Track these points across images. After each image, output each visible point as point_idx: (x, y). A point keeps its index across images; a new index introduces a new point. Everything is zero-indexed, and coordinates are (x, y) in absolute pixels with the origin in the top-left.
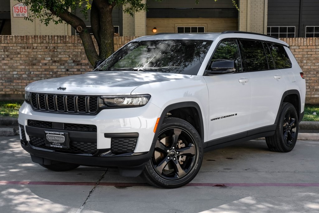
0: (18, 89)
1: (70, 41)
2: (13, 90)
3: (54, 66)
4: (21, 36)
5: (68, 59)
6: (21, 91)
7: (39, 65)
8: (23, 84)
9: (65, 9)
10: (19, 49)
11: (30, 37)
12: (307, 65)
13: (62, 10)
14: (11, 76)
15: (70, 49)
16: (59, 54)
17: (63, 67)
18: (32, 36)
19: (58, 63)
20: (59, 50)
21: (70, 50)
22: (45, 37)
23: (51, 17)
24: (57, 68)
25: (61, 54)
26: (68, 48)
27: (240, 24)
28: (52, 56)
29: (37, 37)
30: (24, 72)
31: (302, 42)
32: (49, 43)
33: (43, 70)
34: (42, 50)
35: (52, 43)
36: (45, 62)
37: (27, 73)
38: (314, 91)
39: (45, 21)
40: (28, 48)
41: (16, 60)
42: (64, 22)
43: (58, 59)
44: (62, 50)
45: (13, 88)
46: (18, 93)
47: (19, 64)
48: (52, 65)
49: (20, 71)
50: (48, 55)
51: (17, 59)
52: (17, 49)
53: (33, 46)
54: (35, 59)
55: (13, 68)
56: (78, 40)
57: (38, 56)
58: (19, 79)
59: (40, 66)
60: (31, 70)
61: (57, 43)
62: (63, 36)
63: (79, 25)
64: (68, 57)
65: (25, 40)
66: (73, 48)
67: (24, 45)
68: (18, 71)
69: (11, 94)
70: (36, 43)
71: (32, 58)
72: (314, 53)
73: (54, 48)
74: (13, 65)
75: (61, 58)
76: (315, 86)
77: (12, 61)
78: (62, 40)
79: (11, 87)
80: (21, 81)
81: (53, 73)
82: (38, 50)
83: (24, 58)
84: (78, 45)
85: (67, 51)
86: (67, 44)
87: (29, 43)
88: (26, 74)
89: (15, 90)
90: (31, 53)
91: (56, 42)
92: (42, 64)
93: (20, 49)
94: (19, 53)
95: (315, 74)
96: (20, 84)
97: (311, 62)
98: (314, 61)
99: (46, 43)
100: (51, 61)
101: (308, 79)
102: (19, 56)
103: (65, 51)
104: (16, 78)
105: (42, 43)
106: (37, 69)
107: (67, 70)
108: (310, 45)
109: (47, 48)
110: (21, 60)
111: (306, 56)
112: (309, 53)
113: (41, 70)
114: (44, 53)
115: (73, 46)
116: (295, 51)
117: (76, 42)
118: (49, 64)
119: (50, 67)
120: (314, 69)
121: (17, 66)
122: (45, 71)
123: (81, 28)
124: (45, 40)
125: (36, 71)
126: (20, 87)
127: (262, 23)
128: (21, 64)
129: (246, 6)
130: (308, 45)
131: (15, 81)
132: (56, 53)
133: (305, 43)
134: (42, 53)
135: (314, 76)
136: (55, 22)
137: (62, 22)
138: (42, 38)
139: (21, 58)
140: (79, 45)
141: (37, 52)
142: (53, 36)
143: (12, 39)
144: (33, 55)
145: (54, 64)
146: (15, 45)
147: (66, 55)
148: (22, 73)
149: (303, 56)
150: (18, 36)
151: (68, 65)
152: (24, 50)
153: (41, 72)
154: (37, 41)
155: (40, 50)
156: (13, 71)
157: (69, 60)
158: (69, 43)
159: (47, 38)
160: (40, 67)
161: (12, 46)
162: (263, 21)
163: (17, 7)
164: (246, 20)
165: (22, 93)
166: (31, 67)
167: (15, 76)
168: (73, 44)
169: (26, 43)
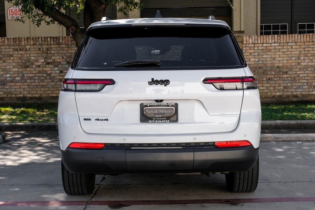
0: (11, 92)
1: (63, 42)
2: (6, 93)
3: (47, 67)
4: (13, 38)
5: (61, 60)
6: (14, 94)
7: (32, 68)
8: (16, 87)
9: (56, 10)
10: (11, 51)
11: (23, 39)
12: (304, 62)
13: (54, 11)
14: (4, 79)
15: (63, 50)
16: (52, 56)
17: (56, 69)
18: (24, 38)
19: (51, 64)
20: (52, 52)
21: (64, 52)
22: (37, 39)
23: (42, 18)
24: (51, 70)
25: (55, 56)
26: (62, 49)
27: (234, 22)
28: (46, 58)
29: (29, 38)
30: (17, 75)
31: (298, 38)
32: (42, 44)
33: (37, 72)
34: (35, 52)
35: (45, 45)
36: (38, 64)
37: (20, 75)
38: (313, 87)
39: (37, 22)
40: (20, 50)
41: (9, 63)
42: (56, 22)
43: (51, 61)
44: (56, 51)
45: (6, 91)
46: (12, 96)
47: (11, 67)
48: (45, 67)
49: (14, 73)
50: (41, 57)
51: (9, 61)
52: (9, 52)
53: (25, 48)
54: (28, 61)
55: (6, 71)
56: (72, 41)
57: (31, 58)
58: (12, 82)
59: (34, 68)
60: (24, 72)
61: (50, 45)
62: (56, 37)
63: (72, 25)
64: (62, 58)
65: (17, 43)
66: (66, 49)
67: (16, 47)
68: (11, 74)
69: (5, 97)
70: (29, 45)
71: (25, 60)
72: (311, 49)
73: (48, 49)
74: (5, 68)
75: (55, 59)
76: (313, 83)
77: (5, 64)
78: (55, 41)
79: (4, 90)
80: (14, 84)
81: (46, 75)
82: (31, 52)
83: (17, 60)
84: (71, 46)
85: (61, 52)
86: (61, 45)
87: (22, 45)
88: (19, 77)
89: (9, 93)
90: (24, 55)
91: (49, 43)
92: (35, 66)
93: (13, 51)
94: (11, 56)
95: (313, 71)
96: (13, 87)
97: (309, 59)
98: (311, 58)
99: (39, 45)
100: (45, 63)
101: (306, 76)
102: (12, 58)
103: (58, 53)
104: (9, 81)
105: (35, 44)
106: (31, 71)
107: (61, 72)
108: (307, 42)
109: (40, 49)
110: (14, 62)
111: (303, 52)
112: (306, 49)
113: (35, 72)
114: (37, 55)
115: (67, 47)
116: (292, 48)
117: (70, 43)
118: (42, 66)
119: (43, 69)
120: (311, 66)
121: (10, 68)
122: (39, 73)
123: (74, 29)
124: (38, 41)
125: (30, 73)
126: (14, 90)
127: (255, 21)
128: (14, 67)
129: (239, 4)
130: (305, 41)
131: (8, 84)
132: (49, 55)
133: (302, 39)
134: (35, 55)
135: (312, 72)
136: (47, 23)
137: (54, 23)
138: (35, 40)
139: (14, 60)
140: (73, 45)
141: (30, 54)
142: (46, 38)
143: (4, 41)
144: (26, 57)
145: (47, 66)
146: (8, 47)
147: (59, 56)
148: (15, 75)
149: (300, 52)
150: (10, 38)
151: (62, 67)
152: (16, 52)
153: (35, 74)
154: (30, 43)
155: (33, 52)
156: (6, 74)
157: (63, 61)
158: (63, 44)
159: (40, 39)
160: (33, 70)
161: (4, 49)
162: (256, 19)
163: (11, 10)
164: (239, 18)
165: (16, 96)
166: (24, 69)
167: (8, 79)
168: (67, 45)
169: (19, 45)
